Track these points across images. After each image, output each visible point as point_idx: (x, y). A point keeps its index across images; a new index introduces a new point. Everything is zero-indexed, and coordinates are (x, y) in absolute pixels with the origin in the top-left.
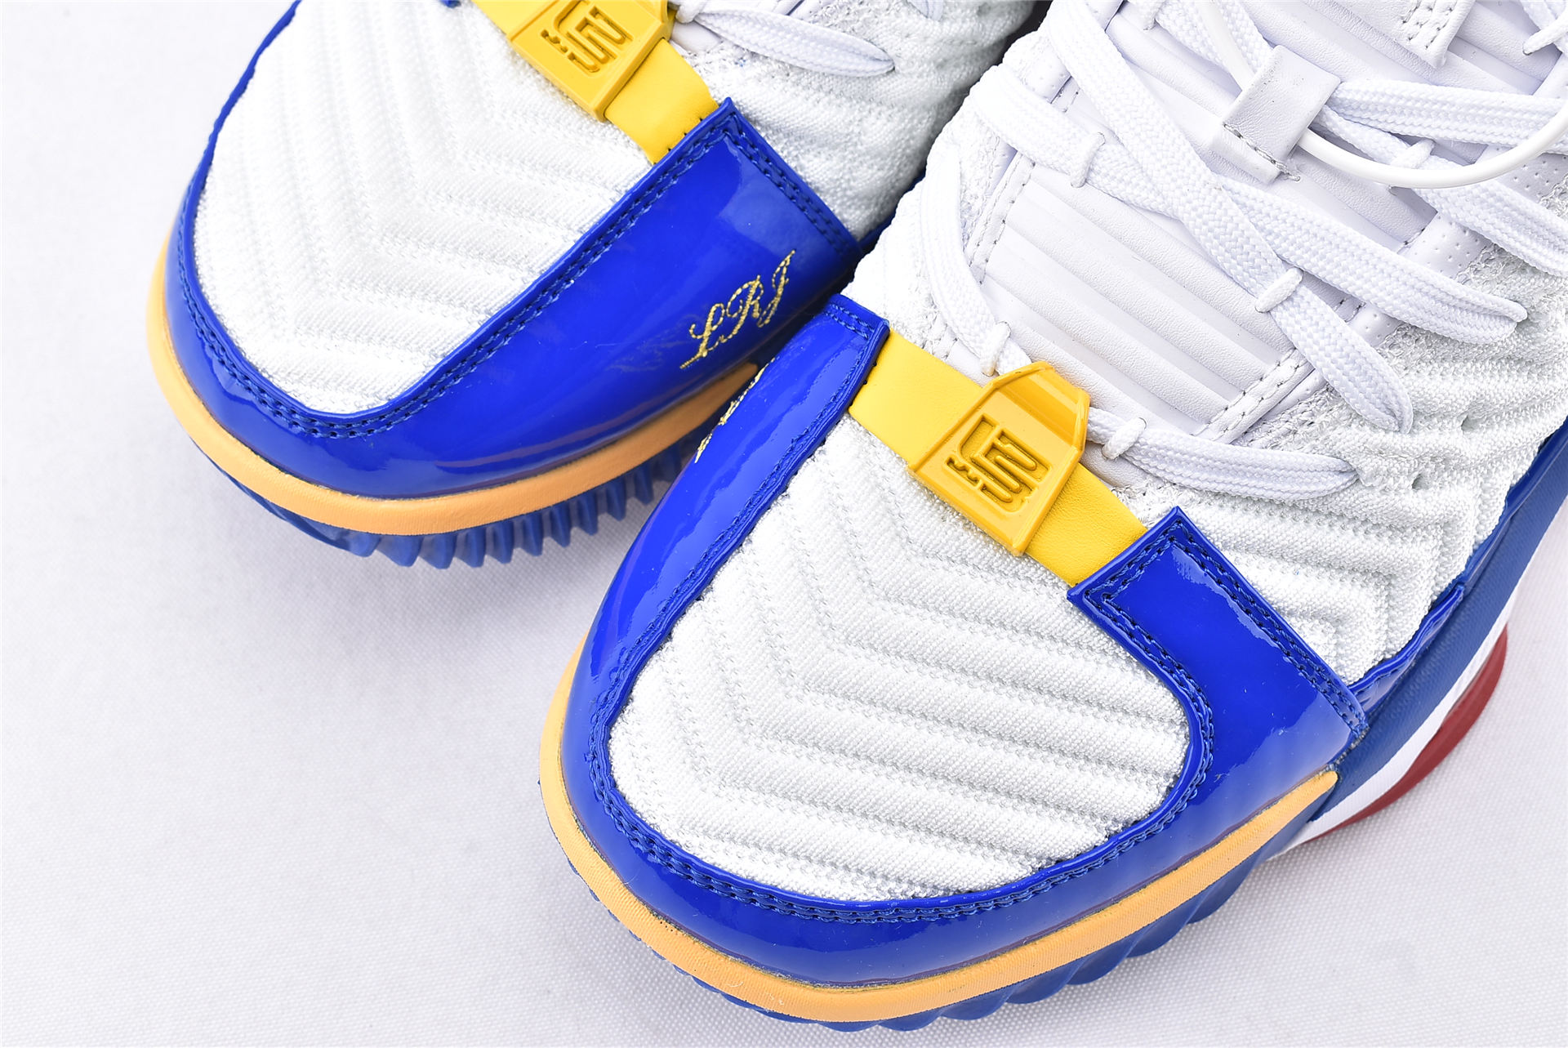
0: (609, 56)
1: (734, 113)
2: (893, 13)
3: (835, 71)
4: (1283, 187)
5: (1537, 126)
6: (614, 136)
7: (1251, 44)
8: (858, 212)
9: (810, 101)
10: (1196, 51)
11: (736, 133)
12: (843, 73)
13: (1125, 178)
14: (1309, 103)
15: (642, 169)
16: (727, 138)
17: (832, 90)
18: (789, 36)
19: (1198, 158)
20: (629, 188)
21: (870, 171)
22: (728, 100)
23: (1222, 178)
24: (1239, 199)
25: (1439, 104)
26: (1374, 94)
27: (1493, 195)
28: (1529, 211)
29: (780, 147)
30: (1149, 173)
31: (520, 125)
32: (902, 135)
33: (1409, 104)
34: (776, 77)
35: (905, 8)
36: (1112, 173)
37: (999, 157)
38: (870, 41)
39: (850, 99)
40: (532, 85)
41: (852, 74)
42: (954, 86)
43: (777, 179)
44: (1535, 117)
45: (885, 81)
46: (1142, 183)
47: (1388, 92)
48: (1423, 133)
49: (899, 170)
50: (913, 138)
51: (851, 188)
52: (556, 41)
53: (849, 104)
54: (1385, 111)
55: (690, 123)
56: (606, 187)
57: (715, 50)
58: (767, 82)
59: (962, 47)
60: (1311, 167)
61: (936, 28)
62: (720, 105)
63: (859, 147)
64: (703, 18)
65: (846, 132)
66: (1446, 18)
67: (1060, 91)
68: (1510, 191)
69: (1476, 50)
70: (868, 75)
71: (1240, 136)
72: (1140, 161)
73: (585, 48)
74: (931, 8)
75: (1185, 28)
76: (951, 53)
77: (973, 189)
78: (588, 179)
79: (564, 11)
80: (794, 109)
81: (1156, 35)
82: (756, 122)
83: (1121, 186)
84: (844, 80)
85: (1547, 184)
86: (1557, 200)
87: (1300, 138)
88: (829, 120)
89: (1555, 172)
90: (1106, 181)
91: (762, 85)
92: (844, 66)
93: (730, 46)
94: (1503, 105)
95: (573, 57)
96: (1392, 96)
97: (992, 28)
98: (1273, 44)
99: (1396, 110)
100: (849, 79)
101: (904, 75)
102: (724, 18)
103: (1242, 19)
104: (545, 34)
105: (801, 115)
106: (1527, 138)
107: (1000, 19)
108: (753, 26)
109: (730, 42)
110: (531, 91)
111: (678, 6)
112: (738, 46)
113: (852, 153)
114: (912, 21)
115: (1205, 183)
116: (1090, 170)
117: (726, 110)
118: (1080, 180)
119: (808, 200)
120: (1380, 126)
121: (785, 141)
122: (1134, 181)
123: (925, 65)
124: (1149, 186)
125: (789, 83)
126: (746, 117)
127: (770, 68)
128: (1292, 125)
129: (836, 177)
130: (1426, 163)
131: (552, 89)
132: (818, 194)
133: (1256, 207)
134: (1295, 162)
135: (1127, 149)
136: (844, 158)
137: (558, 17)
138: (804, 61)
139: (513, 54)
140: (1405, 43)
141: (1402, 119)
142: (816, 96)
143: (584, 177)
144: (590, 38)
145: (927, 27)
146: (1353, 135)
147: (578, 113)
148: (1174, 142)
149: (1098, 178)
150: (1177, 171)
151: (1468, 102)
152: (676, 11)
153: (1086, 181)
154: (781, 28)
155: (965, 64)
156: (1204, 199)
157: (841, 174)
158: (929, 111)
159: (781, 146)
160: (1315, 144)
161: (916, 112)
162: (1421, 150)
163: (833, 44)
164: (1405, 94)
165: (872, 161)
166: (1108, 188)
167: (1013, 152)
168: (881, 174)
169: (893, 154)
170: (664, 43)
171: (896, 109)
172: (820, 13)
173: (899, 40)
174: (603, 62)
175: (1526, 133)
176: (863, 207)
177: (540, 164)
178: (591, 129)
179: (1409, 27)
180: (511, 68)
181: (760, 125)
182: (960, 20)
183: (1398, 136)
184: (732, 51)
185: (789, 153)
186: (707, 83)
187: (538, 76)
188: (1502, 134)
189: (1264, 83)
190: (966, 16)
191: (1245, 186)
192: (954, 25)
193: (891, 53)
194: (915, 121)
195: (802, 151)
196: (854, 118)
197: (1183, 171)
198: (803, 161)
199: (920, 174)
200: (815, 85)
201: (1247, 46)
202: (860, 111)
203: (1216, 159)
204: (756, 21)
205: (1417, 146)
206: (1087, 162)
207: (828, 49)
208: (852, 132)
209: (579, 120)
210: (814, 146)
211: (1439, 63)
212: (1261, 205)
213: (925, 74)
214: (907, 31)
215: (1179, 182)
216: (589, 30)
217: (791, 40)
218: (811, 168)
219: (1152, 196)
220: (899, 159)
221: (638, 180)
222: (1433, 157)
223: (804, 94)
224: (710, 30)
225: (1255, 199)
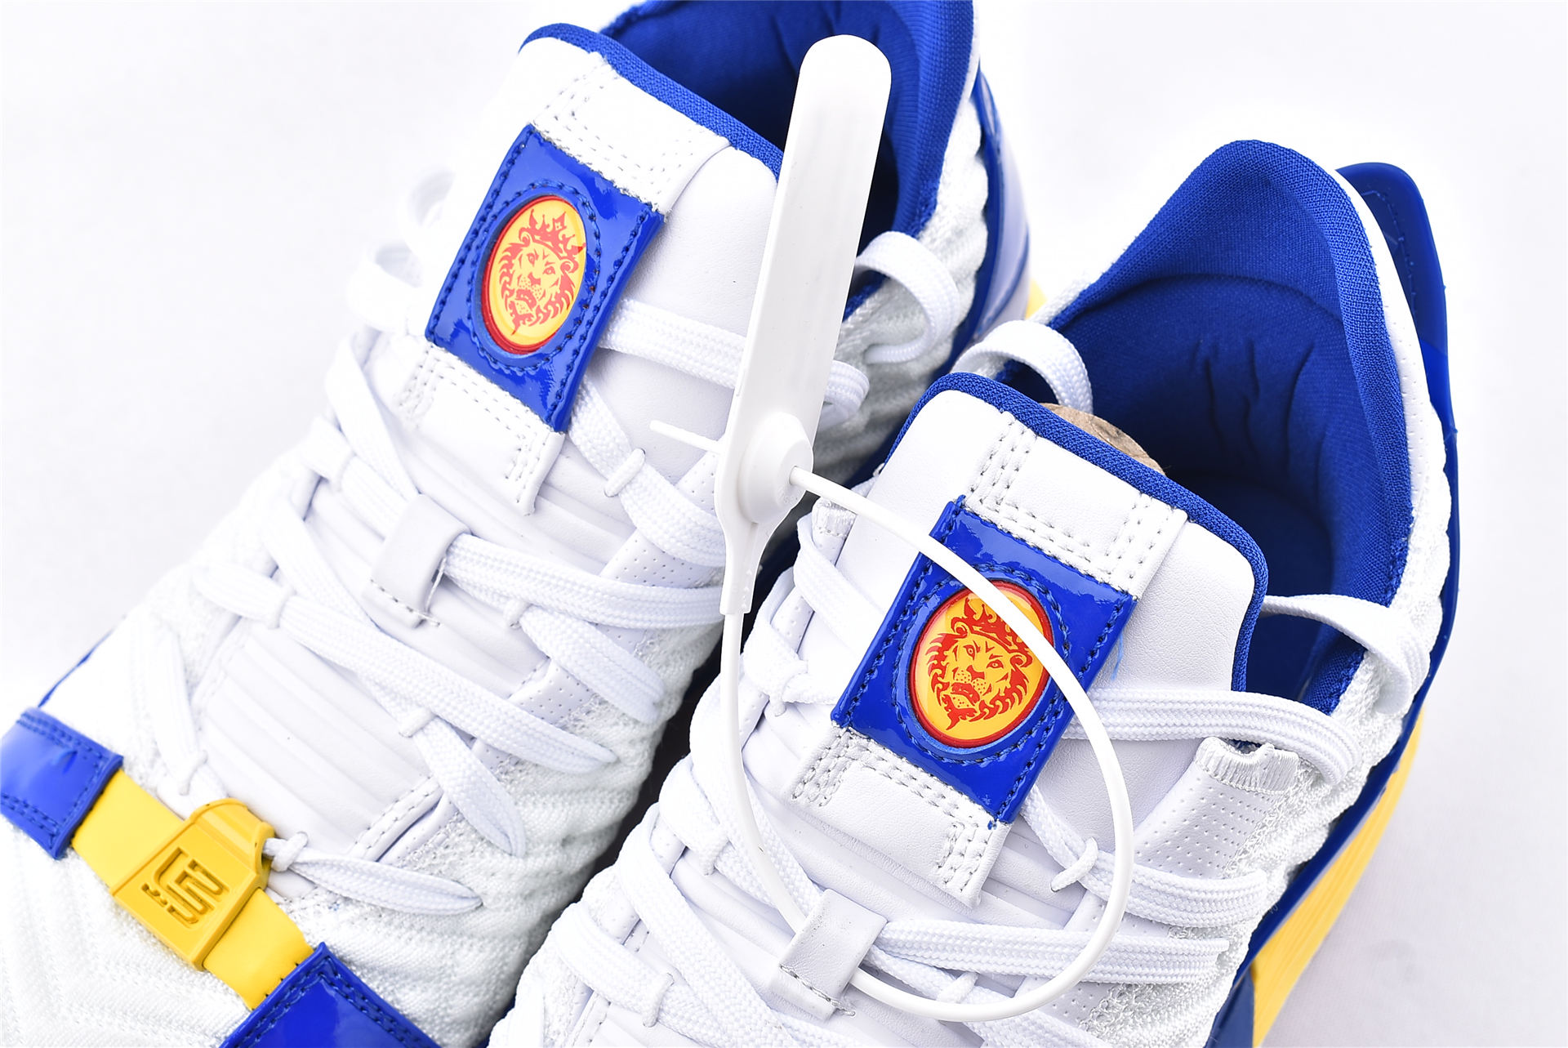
0: (207, 907)
1: (329, 957)
2: (477, 854)
3: (424, 912)
4: (839, 1023)
5: (1070, 958)
6: (213, 984)
7: (801, 890)
8: (457, 1036)
9: (402, 939)
10: (753, 895)
11: (332, 976)
12: (433, 912)
13: (692, 1018)
14: (858, 944)
15: (241, 1015)
16: (323, 980)
17: (423, 928)
18: (379, 881)
19: (758, 998)
20: (228, 1034)
21: (466, 999)
22: (323, 944)
23: (783, 1017)
24: (800, 1036)
25: (978, 941)
26: (918, 933)
27: (1034, 1023)
28: (1069, 1036)
29: (374, 985)
30: (714, 1013)
31: (123, 977)
32: (495, 963)
33: (950, 941)
34: (369, 919)
35: (490, 849)
36: (680, 1013)
37: (578, 997)
38: (458, 882)
39: (441, 935)
40: (134, 936)
41: (442, 913)
42: (544, 912)
43: (374, 1014)
44: (1066, 950)
45: (474, 916)
46: (709, 1022)
47: (931, 931)
48: (966, 967)
49: (496, 994)
50: (506, 964)
51: (448, 1016)
52: (157, 894)
53: (440, 940)
54: (928, 949)
55: (287, 969)
56: (206, 1035)
57: (310, 896)
58: (360, 925)
59: (548, 878)
60: (864, 1003)
61: (520, 865)
62: (315, 949)
63: (453, 978)
64: (297, 867)
65: (439, 965)
66: (977, 863)
67: (632, 931)
68: (1049, 1018)
69: (1008, 889)
70: (457, 913)
71: (796, 976)
72: (705, 1001)
73: (184, 900)
74: (514, 847)
75: (742, 874)
76: (538, 885)
77: (555, 1026)
78: (188, 1027)
79: (163, 865)
80: (387, 949)
81: (716, 880)
82: (350, 962)
83: (690, 1026)
84: (434, 918)
85: (1084, 1009)
86: (1095, 1022)
87: (852, 977)
88: (421, 957)
89: (1091, 998)
90: (675, 1020)
91: (356, 927)
92: (433, 906)
93: (324, 892)
94: (1036, 940)
95: (172, 910)
96: (934, 935)
97: (577, 856)
98: (823, 888)
99: (939, 947)
100: (439, 917)
101: (492, 910)
102: (317, 866)
103: (792, 867)
104: (146, 888)
105: (394, 954)
106: (1061, 968)
107: (585, 847)
108: (345, 873)
109: (324, 888)
110: (132, 943)
111: (273, 857)
112: (331, 892)
113: (447, 983)
114: (498, 861)
115: (766, 1022)
116: (660, 1010)
117: (321, 954)
118: (651, 1020)
119: (406, 1031)
120: (925, 962)
121: (380, 977)
122: (701, 1020)
123: (512, 900)
124: (715, 1025)
125: (382, 924)
126: (341, 959)
127: (363, 911)
128: (844, 964)
129: (432, 1007)
130: (971, 995)
131: (153, 940)
132: (416, 1024)
133: (814, 1043)
134: (850, 997)
135: (692, 990)
136: (439, 989)
137: (157, 872)
138: (395, 904)
139: (117, 906)
140: (943, 887)
141: (943, 956)
142: (408, 935)
143: (184, 1026)
144: (189, 891)
145: (511, 865)
146: (900, 972)
147: (178, 963)
148: (735, 983)
149: (668, 1018)
150: (740, 1011)
151: (1003, 938)
152: (272, 861)
153: (657, 1020)
154: (371, 874)
155: (553, 891)
156: (766, 1037)
157: (437, 1004)
158: (519, 938)
159: (376, 983)
160: (865, 981)
161: (507, 941)
162: (964, 983)
163: (422, 887)
164: (946, 933)
165: (467, 989)
166: (678, 1027)
167: (590, 991)
168: (476, 1000)
169: (487, 981)
170: (260, 893)
171: (487, 941)
172: (408, 858)
173: (485, 879)
174: (202, 913)
175: (1060, 964)
176: (462, 1030)
177: (142, 1015)
178: (191, 978)
179: (944, 872)
180: (115, 920)
181: (355, 965)
182: (543, 855)
183: (942, 969)
184: (326, 896)
185: (385, 989)
186: (301, 928)
187: (140, 928)
188: (1037, 967)
189: (813, 929)
190: (549, 850)
191: (804, 1023)
192: (539, 860)
193: (478, 891)
194: (507, 949)
195: (398, 986)
196: (447, 952)
197: (745, 1011)
198: (399, 996)
199: (510, 1004)
200: (407, 924)
201: (798, 891)
202: (452, 945)
203: (774, 999)
204: (347, 869)
205: (962, 979)
206: (657, 1003)
207: (416, 891)
208: (446, 965)
209: (180, 970)
210: (409, 980)
211: (973, 904)
212: (820, 1041)
213: (512, 908)
214: (491, 871)
215: (742, 1022)
216: (187, 883)
217: (381, 885)
218: (408, 1001)
219: (718, 1035)
220: (494, 984)
221: (237, 1026)
222: (978, 988)
223: (396, 933)
224: (305, 878)
225: (813, 1036)
